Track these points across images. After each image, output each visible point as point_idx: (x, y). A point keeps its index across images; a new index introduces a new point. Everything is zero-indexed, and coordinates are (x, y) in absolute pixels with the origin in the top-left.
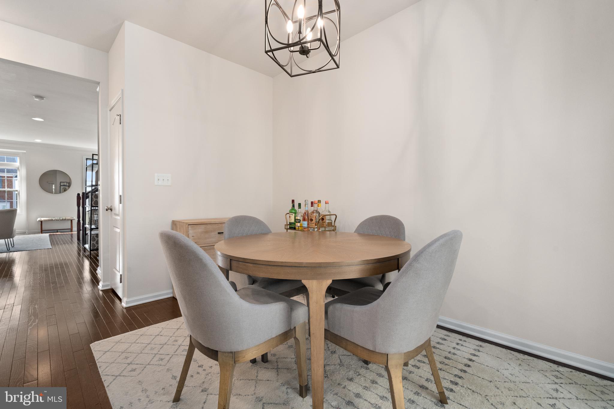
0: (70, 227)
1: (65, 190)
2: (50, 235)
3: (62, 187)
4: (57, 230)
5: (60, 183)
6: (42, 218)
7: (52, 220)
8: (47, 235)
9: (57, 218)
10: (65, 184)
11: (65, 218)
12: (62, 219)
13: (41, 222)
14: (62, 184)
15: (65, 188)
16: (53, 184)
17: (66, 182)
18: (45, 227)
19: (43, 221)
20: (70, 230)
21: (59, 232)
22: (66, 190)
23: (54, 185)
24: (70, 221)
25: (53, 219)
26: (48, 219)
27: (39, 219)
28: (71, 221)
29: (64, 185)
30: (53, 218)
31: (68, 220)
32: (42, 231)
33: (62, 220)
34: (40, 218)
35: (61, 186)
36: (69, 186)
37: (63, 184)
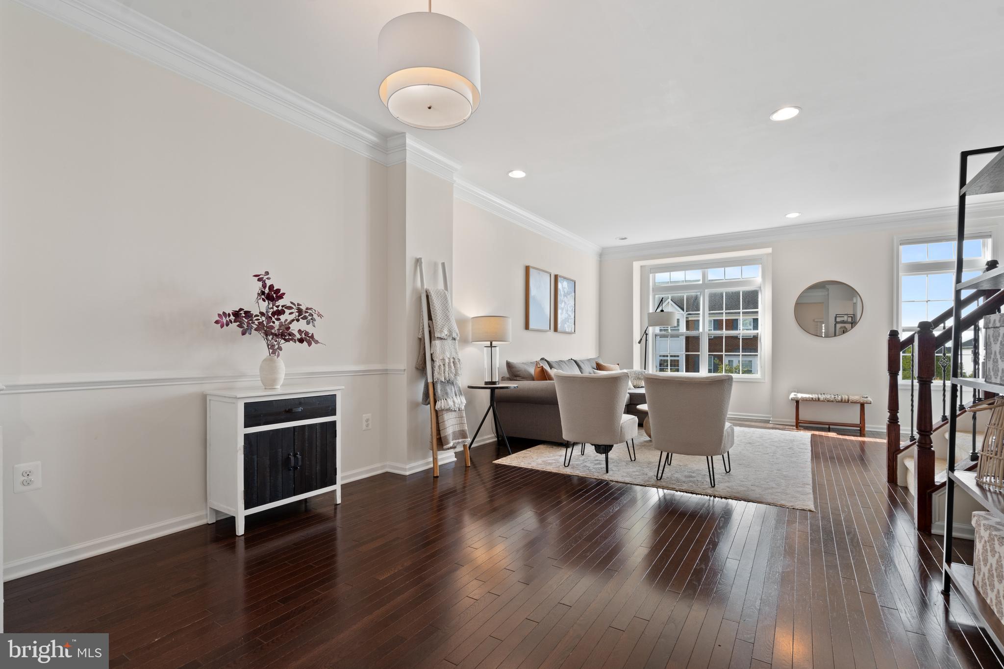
0: (857, 421)
1: (844, 331)
2: (813, 435)
3: (838, 326)
4: (829, 424)
5: (836, 318)
6: (797, 393)
7: (819, 399)
8: (806, 436)
9: (828, 397)
10: (845, 318)
11: (847, 397)
12: (839, 398)
13: (797, 402)
14: (838, 319)
15: (845, 327)
16: (822, 322)
17: (847, 315)
18: (805, 415)
19: (800, 401)
20: (859, 429)
21: (834, 431)
22: (847, 331)
23: (823, 325)
24: (858, 407)
25: (822, 397)
26: (811, 396)
27: (792, 396)
28: (862, 405)
29: (843, 322)
30: (820, 396)
31: (855, 402)
32: (799, 425)
33: (841, 401)
34: (795, 392)
35: (836, 322)
36: (853, 323)
37: (842, 319)
